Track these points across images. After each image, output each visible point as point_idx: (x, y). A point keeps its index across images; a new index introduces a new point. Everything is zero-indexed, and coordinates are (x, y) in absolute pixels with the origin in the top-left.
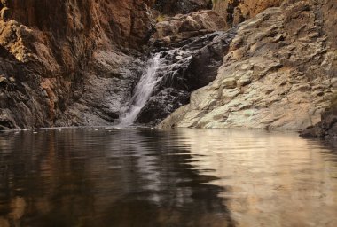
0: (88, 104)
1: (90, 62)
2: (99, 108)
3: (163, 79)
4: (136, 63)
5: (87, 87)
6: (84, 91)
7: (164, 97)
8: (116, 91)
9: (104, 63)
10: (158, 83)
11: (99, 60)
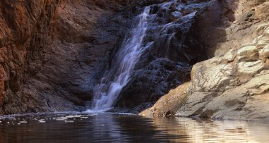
0: (49, 81)
1: (52, 22)
2: (64, 86)
3: (154, 45)
4: (116, 22)
5: (47, 56)
6: (44, 63)
7: (155, 71)
8: (87, 62)
9: (71, 22)
10: (147, 51)
11: (65, 18)
